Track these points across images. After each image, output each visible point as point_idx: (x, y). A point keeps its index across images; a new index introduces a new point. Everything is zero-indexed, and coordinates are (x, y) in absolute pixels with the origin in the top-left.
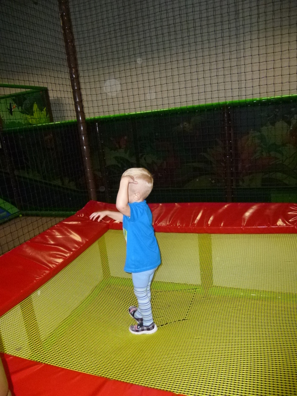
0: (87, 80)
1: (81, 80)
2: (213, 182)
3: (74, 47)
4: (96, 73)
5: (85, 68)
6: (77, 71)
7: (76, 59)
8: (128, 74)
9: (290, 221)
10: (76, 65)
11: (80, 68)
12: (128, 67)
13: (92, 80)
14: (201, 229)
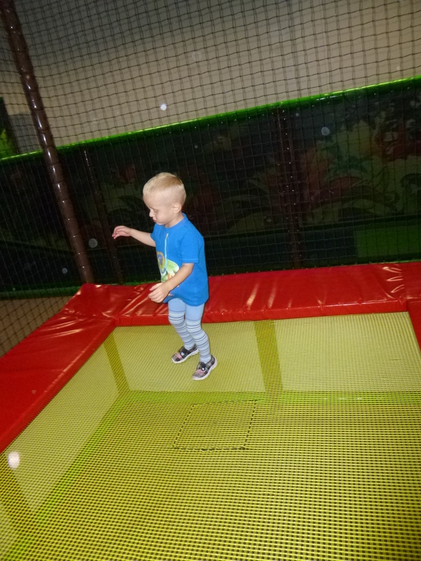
0: (52, 93)
1: (43, 93)
2: (269, 221)
3: (22, 37)
4: (65, 80)
5: (46, 73)
6: (33, 78)
7: (28, 58)
8: (118, 78)
9: (393, 292)
10: (31, 70)
11: (37, 73)
12: (116, 67)
13: (60, 92)
14: (258, 314)
